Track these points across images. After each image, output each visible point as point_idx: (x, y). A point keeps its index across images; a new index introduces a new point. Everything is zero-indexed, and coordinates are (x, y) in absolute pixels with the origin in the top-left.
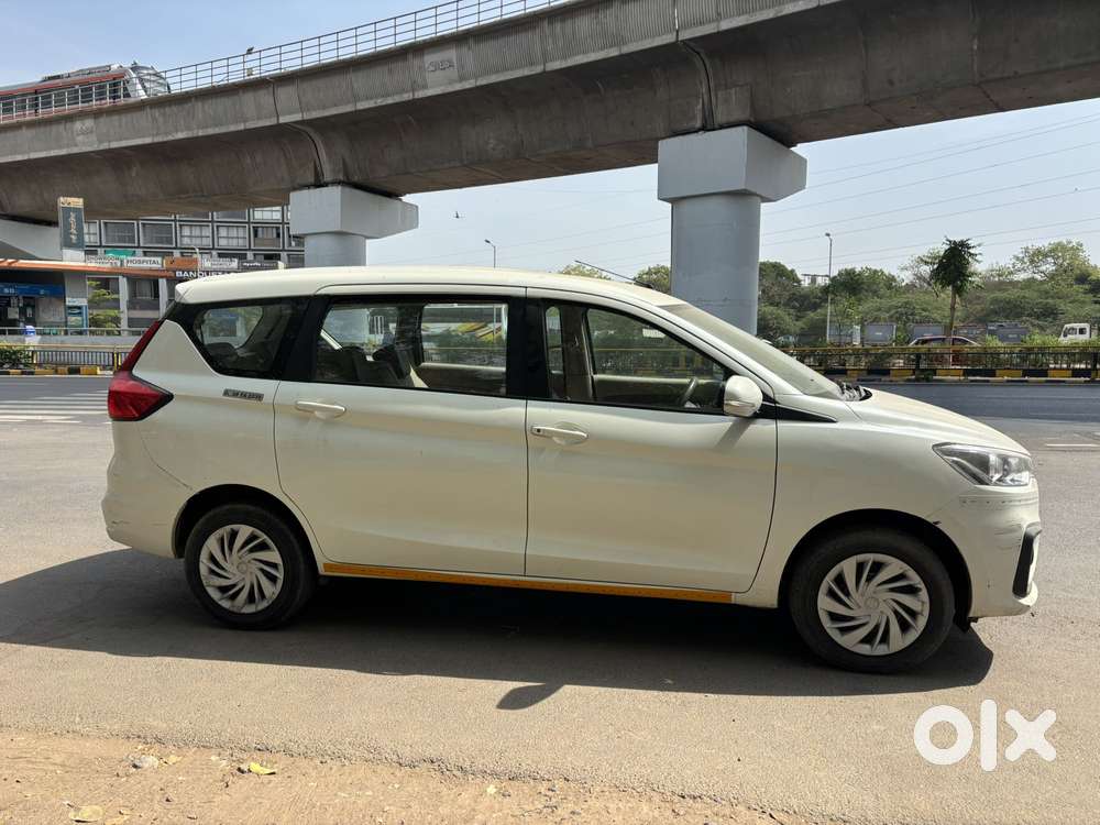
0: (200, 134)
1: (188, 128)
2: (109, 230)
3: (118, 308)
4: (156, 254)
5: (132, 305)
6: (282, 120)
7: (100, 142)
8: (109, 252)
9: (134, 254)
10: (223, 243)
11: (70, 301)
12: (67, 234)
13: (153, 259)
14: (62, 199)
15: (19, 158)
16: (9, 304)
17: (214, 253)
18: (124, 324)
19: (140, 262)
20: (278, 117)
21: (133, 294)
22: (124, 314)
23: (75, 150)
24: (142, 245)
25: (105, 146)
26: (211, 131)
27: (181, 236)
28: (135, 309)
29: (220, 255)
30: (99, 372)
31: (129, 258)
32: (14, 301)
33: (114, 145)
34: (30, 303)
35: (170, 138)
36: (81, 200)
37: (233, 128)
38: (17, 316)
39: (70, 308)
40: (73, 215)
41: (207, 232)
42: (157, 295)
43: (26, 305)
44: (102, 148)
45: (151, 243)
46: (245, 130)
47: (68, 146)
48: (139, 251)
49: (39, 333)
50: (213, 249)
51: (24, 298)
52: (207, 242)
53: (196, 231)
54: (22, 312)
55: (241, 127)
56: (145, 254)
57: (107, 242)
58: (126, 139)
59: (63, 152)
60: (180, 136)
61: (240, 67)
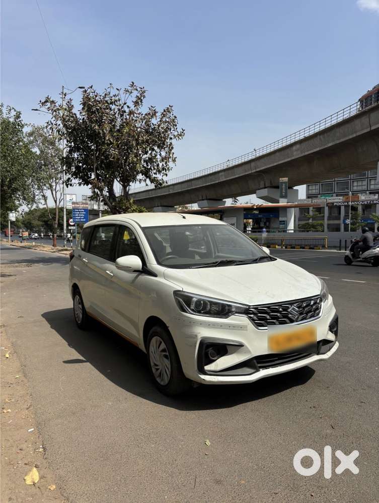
0: (338, 142)
1: (333, 141)
2: (323, 186)
3: (324, 219)
4: (341, 195)
5: (329, 218)
6: (373, 128)
7: (302, 153)
8: (323, 196)
9: (332, 196)
10: (372, 187)
11: (281, 219)
12: (281, 192)
13: (339, 197)
14: (280, 179)
15: (275, 164)
16: (261, 221)
17: (367, 192)
18: (326, 227)
19: (334, 199)
20: (371, 127)
21: (330, 213)
22: (326, 222)
23: (293, 158)
24: (336, 192)
25: (303, 154)
26: (342, 140)
27: (353, 186)
28: (330, 220)
29: (370, 193)
30: (277, 247)
31: (330, 198)
32: (262, 219)
33: (307, 153)
34: (268, 220)
35: (326, 146)
36: (287, 178)
37: (351, 137)
38: (263, 225)
39: (280, 221)
40: (284, 185)
41: (365, 183)
42: (340, 213)
43: (267, 221)
44: (302, 155)
45: (340, 190)
46: (356, 136)
47: (291, 157)
48: (335, 195)
49: (267, 232)
50: (367, 190)
51: (266, 218)
52: (365, 188)
53: (360, 183)
54: (265, 224)
55: (354, 135)
56: (337, 196)
57: (322, 191)
58: (310, 150)
59: (289, 159)
60: (330, 145)
61: (355, 108)
